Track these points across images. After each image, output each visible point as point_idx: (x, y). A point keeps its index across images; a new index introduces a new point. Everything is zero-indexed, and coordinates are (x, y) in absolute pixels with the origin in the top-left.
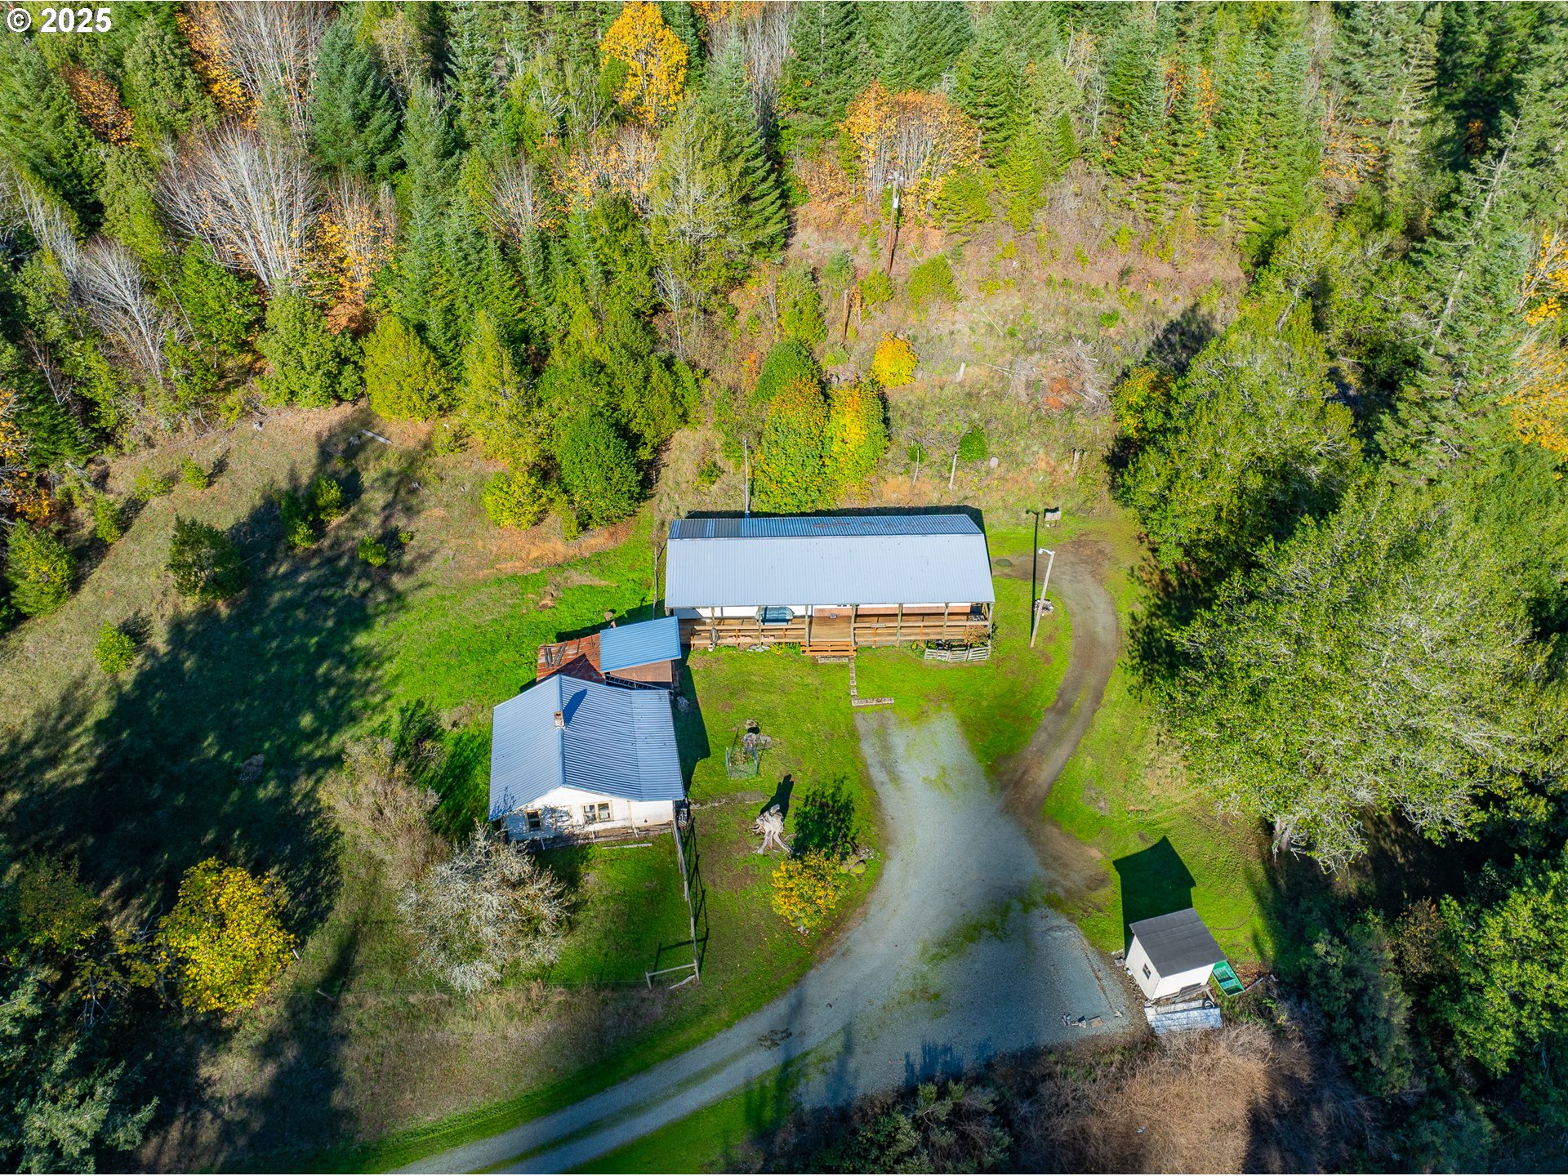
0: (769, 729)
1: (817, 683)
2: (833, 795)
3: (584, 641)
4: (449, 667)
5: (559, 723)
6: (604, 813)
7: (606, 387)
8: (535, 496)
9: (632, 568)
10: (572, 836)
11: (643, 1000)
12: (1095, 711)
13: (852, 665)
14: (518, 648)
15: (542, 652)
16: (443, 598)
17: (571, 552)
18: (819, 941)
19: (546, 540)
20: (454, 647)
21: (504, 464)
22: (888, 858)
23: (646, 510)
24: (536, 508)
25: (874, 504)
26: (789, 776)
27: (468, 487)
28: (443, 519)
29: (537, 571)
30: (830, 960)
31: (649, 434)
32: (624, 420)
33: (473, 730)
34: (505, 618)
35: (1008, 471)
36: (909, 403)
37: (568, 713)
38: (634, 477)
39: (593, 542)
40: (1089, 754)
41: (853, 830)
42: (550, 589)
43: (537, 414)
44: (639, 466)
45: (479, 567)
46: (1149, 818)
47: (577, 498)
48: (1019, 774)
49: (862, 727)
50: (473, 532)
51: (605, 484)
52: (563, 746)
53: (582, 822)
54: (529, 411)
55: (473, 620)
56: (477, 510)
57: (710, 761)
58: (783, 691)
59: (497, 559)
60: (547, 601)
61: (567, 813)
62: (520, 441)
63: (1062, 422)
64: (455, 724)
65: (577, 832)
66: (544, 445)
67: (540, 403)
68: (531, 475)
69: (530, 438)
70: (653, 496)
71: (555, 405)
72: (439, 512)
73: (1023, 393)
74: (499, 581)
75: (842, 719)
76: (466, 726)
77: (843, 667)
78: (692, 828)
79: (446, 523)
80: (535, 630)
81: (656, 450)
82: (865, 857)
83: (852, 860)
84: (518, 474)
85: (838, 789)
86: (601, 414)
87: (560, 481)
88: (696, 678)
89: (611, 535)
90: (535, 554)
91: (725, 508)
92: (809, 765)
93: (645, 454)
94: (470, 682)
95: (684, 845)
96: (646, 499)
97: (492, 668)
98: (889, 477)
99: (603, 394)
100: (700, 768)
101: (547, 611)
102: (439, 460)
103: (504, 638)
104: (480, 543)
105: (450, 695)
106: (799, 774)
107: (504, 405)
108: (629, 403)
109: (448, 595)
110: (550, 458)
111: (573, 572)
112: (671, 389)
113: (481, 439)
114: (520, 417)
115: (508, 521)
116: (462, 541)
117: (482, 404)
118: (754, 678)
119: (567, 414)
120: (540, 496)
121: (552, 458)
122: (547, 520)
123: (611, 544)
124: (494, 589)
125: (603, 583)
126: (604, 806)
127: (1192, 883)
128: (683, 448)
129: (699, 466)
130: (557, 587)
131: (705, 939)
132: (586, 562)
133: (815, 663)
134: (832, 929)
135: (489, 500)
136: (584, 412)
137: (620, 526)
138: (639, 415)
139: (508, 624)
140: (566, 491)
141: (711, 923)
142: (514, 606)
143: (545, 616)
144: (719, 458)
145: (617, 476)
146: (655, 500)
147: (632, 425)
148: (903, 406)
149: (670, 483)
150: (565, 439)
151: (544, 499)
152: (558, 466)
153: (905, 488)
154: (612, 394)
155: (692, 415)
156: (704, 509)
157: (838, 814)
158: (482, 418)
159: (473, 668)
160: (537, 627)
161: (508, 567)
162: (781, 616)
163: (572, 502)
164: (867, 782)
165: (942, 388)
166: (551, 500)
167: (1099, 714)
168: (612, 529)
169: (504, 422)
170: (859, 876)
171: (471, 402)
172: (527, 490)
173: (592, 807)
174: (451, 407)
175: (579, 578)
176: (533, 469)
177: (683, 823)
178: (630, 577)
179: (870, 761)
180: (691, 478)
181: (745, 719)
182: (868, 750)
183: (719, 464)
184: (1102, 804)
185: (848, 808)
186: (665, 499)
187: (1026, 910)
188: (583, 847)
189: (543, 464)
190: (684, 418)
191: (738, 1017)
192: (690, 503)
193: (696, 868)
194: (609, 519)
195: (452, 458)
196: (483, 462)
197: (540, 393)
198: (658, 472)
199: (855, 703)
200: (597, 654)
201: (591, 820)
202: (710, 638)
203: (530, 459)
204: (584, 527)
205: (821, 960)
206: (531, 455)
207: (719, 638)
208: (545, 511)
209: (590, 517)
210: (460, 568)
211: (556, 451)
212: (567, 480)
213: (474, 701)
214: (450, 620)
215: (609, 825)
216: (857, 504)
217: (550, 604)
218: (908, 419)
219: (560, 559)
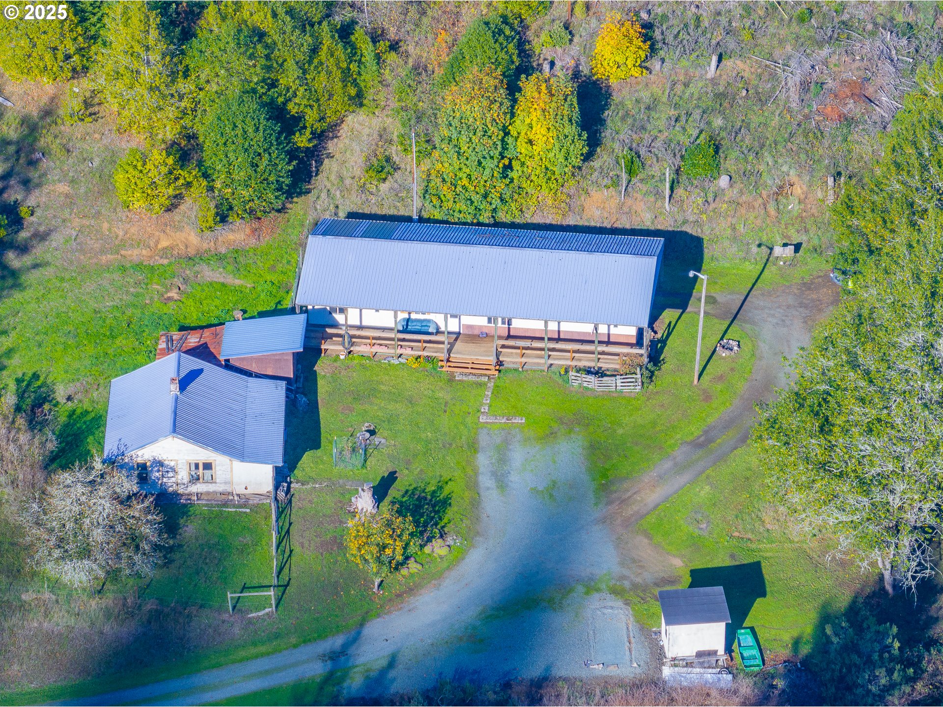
0: (386, 433)
1: (448, 397)
2: (434, 492)
3: (207, 333)
4: (66, 347)
5: (175, 388)
6: (208, 473)
7: (263, 61)
8: (171, 176)
9: (273, 268)
10: (176, 494)
11: (223, 622)
12: (735, 448)
13: (491, 385)
14: (138, 335)
15: (164, 339)
16: (62, 279)
17: (205, 246)
18: (390, 600)
19: (180, 229)
20: (71, 328)
21: (139, 140)
22: (473, 546)
23: (299, 207)
24: (171, 191)
25: (571, 221)
26: (395, 472)
27: (97, 162)
28: (67, 196)
29: (166, 262)
30: (397, 613)
31: (311, 116)
32: (281, 100)
33: (87, 406)
34: (127, 306)
35: (741, 192)
36: (638, 101)
37: (185, 383)
38: (285, 167)
39: (231, 237)
40: (711, 484)
41: (445, 520)
42: (178, 281)
43: (182, 86)
44: (293, 154)
45: (103, 251)
46: (753, 546)
47: (218, 185)
48: (629, 494)
49: (483, 440)
50: (99, 213)
51: (250, 171)
52: (176, 408)
53: (186, 481)
54: (173, 81)
55: (93, 304)
56: (106, 187)
57: (318, 452)
58: (411, 401)
59: (123, 244)
60: (173, 294)
61: (173, 470)
62: (160, 115)
63: (834, 138)
64: (69, 398)
65: (181, 491)
66: (186, 121)
67: (186, 75)
68: (168, 154)
69: (171, 112)
70: (308, 192)
71: (203, 76)
72: (63, 188)
73: (794, 96)
74: (123, 269)
75: (465, 432)
76: (80, 401)
77: (480, 385)
78: (290, 502)
79: (70, 201)
80: (158, 322)
81: (321, 136)
82: (451, 543)
83: (437, 543)
84: (155, 152)
85: (441, 488)
86: (254, 91)
87: (200, 163)
88: (321, 383)
89: (254, 231)
90: (164, 243)
91: (392, 212)
92: (417, 467)
93: (302, 140)
94: (87, 362)
95: (279, 514)
96: (300, 194)
97: (110, 351)
98: (593, 190)
99: (258, 69)
100: (307, 458)
101: (171, 304)
102: (66, 129)
103: (125, 325)
104: (106, 225)
105: (66, 372)
106: (406, 472)
107: (147, 74)
108: (289, 78)
109: (67, 276)
110: (191, 137)
111: (205, 267)
112: (344, 65)
113: (115, 108)
114: (163, 87)
115: (139, 204)
116: (86, 222)
117: (122, 70)
118: (383, 387)
119: (215, 87)
120: (177, 179)
121: (194, 137)
122: (183, 207)
123: (253, 241)
124: (116, 276)
125: (237, 282)
126: (208, 466)
127: (763, 594)
128: (355, 136)
129: (368, 159)
130: (186, 281)
131: (286, 586)
132: (221, 258)
133: (451, 379)
134: (405, 592)
135: (120, 178)
136: (235, 88)
137: (266, 221)
138: (299, 94)
139: (129, 313)
140: (206, 176)
141: (294, 575)
142: (137, 296)
143: (170, 309)
144: (395, 152)
145: (264, 163)
146: (311, 197)
147: (290, 106)
148: (629, 104)
149: (333, 177)
150: (210, 117)
151: (181, 181)
152: (200, 147)
153: (613, 204)
154: (268, 68)
155: (369, 95)
156: (367, 211)
157: (434, 506)
158: (120, 86)
159: (90, 350)
160: (160, 318)
161: (134, 254)
162: (424, 329)
163: (211, 189)
164: (473, 485)
165: (686, 85)
166: (189, 185)
167: (739, 451)
168: (256, 225)
169: (145, 92)
170: (441, 557)
171: (110, 67)
172: (164, 170)
173: (197, 466)
174: (85, 69)
175: (211, 273)
176: (172, 147)
177: (281, 495)
178: (269, 278)
179: (482, 470)
180: (358, 172)
181: (364, 422)
182: (483, 461)
183: (396, 159)
184: (704, 526)
185: (446, 503)
186: (324, 195)
187: (587, 593)
188: (185, 505)
189: (183, 143)
190: (358, 99)
191: (304, 642)
192: (353, 203)
193: (288, 532)
194: (252, 212)
195: (81, 128)
196: (115, 135)
197: (187, 61)
198: (320, 162)
199: (483, 419)
200: (219, 344)
201: (195, 479)
202: (343, 344)
203: (170, 136)
204: (223, 218)
205: (390, 612)
206: (170, 132)
207: (353, 344)
208: (179, 197)
209: (231, 208)
210: (82, 251)
211: (200, 129)
212: (208, 163)
213: (90, 379)
214: (68, 302)
215: (211, 488)
216: (551, 218)
217: (176, 297)
218: (630, 121)
219: (192, 252)
